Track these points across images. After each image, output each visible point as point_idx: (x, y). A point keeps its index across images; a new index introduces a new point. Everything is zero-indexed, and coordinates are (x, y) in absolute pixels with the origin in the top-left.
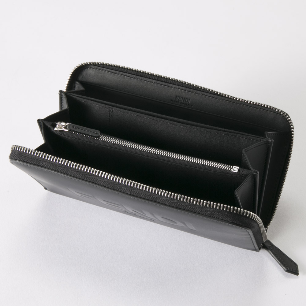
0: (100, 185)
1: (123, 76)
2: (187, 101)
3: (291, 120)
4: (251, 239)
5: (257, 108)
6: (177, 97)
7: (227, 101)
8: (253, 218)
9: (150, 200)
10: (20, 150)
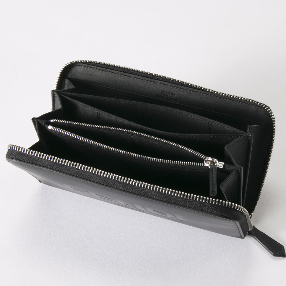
0: (94, 182)
1: (110, 72)
2: (173, 96)
3: (272, 113)
4: (238, 229)
5: (240, 102)
6: (163, 92)
7: (211, 95)
8: (240, 210)
9: (142, 195)
10: (15, 149)
